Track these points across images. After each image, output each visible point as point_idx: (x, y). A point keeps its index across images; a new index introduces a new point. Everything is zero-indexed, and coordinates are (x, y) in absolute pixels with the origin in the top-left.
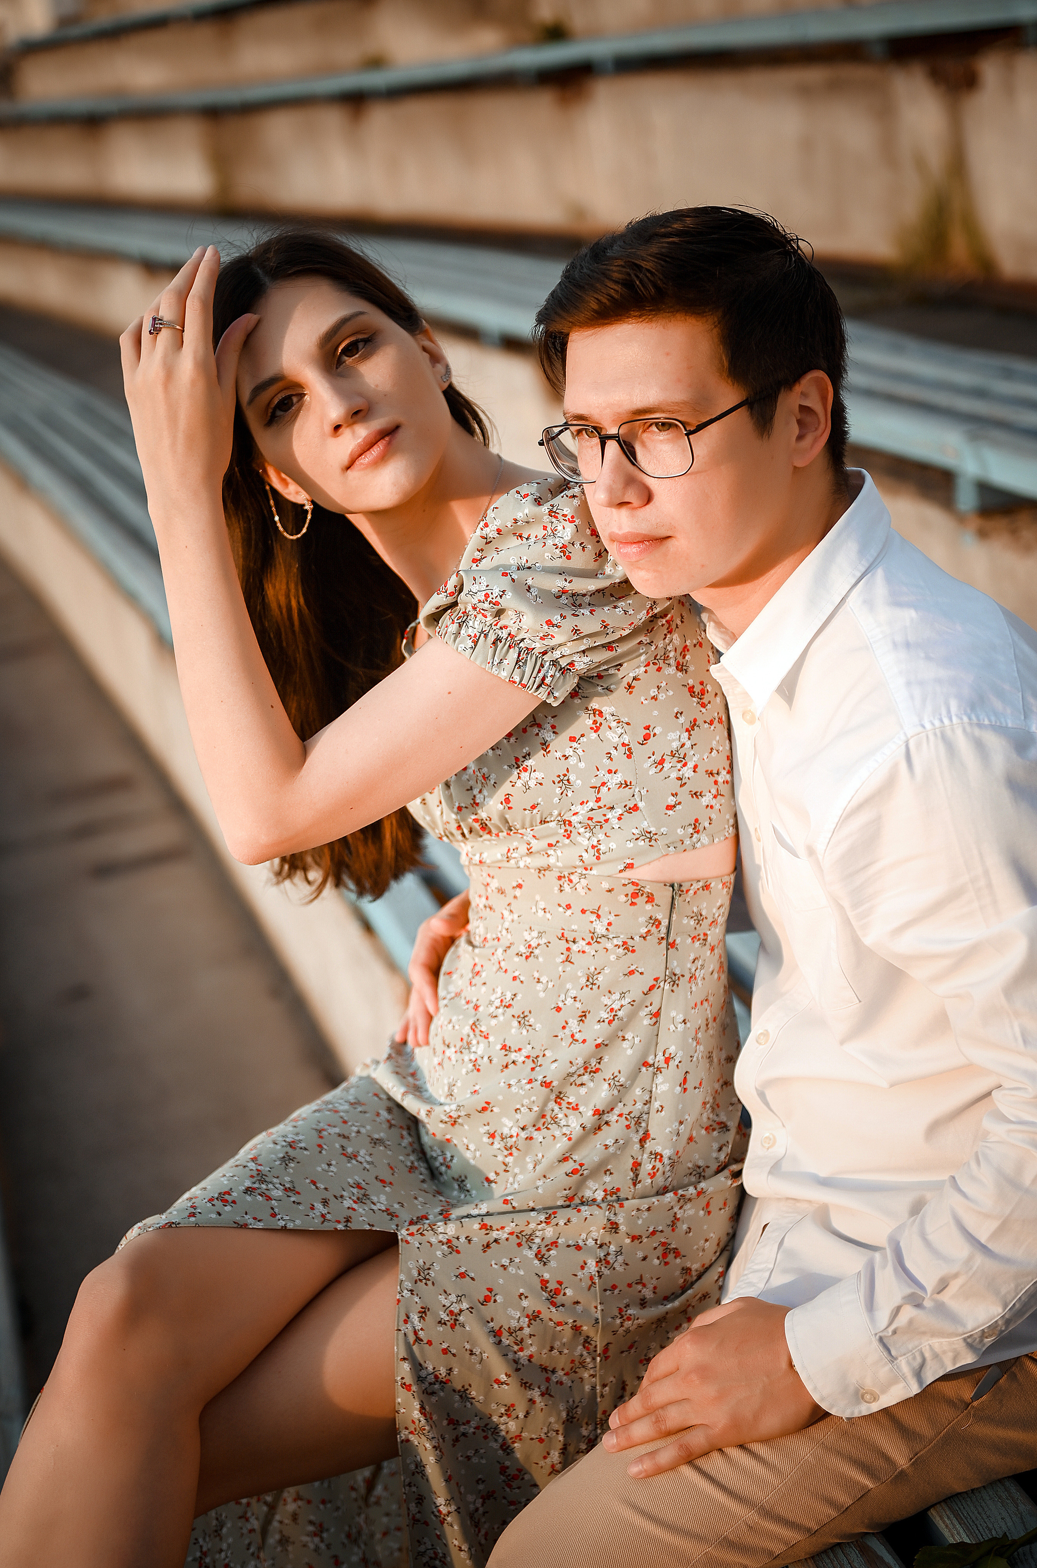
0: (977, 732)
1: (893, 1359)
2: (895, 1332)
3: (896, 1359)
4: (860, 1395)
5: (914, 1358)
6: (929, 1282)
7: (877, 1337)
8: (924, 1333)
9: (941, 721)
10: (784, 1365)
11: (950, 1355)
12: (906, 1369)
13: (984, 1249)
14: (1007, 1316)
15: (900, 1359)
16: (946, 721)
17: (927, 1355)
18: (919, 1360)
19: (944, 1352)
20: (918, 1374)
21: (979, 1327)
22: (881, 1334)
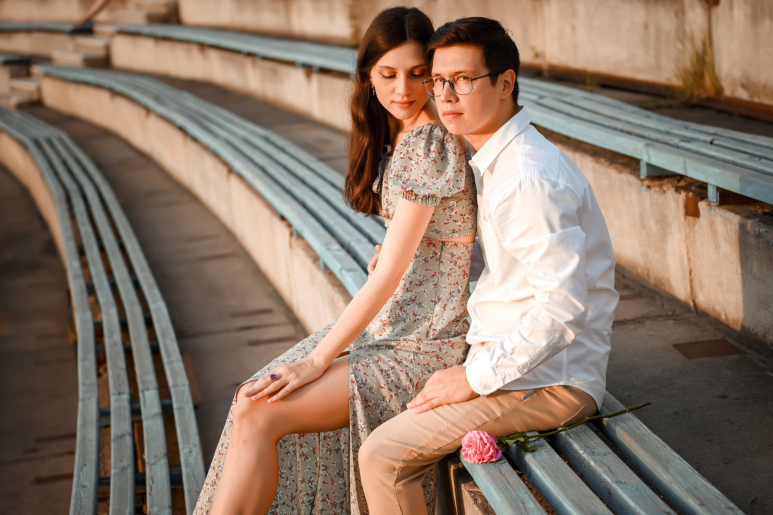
0: (541, 180)
1: (496, 375)
2: (497, 367)
3: (497, 375)
4: (486, 387)
5: (503, 375)
6: (509, 350)
7: (492, 367)
8: (506, 367)
9: (531, 176)
10: (464, 379)
11: (514, 374)
12: (500, 379)
13: (526, 340)
14: (531, 361)
15: (498, 375)
16: (533, 176)
17: (507, 375)
18: (504, 376)
19: (512, 373)
20: (503, 380)
21: (522, 364)
22: (493, 367)
